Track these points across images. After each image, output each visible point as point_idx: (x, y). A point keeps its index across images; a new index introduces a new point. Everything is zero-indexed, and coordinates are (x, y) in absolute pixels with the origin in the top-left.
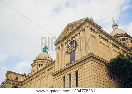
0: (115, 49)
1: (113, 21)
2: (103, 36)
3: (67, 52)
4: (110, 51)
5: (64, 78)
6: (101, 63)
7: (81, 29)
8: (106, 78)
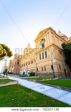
0: (61, 42)
1: (59, 30)
2: (56, 36)
3: (41, 44)
4: (59, 42)
5: (40, 55)
6: (57, 47)
7: (47, 33)
8: (59, 54)
